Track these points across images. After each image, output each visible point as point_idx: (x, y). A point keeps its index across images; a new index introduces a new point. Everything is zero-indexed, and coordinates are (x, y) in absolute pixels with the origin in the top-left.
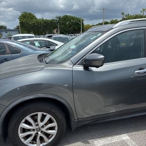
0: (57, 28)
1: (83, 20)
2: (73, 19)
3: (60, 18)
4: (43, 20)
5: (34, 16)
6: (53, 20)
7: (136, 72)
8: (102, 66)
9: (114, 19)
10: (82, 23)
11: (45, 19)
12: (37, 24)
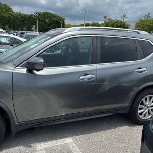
0: (36, 24)
1: (64, 19)
2: (55, 17)
3: (39, 14)
4: (20, 14)
5: (10, 9)
6: (32, 15)
7: (81, 77)
8: (42, 70)
9: (96, 22)
10: (63, 22)
11: (22, 13)
12: (13, 18)
